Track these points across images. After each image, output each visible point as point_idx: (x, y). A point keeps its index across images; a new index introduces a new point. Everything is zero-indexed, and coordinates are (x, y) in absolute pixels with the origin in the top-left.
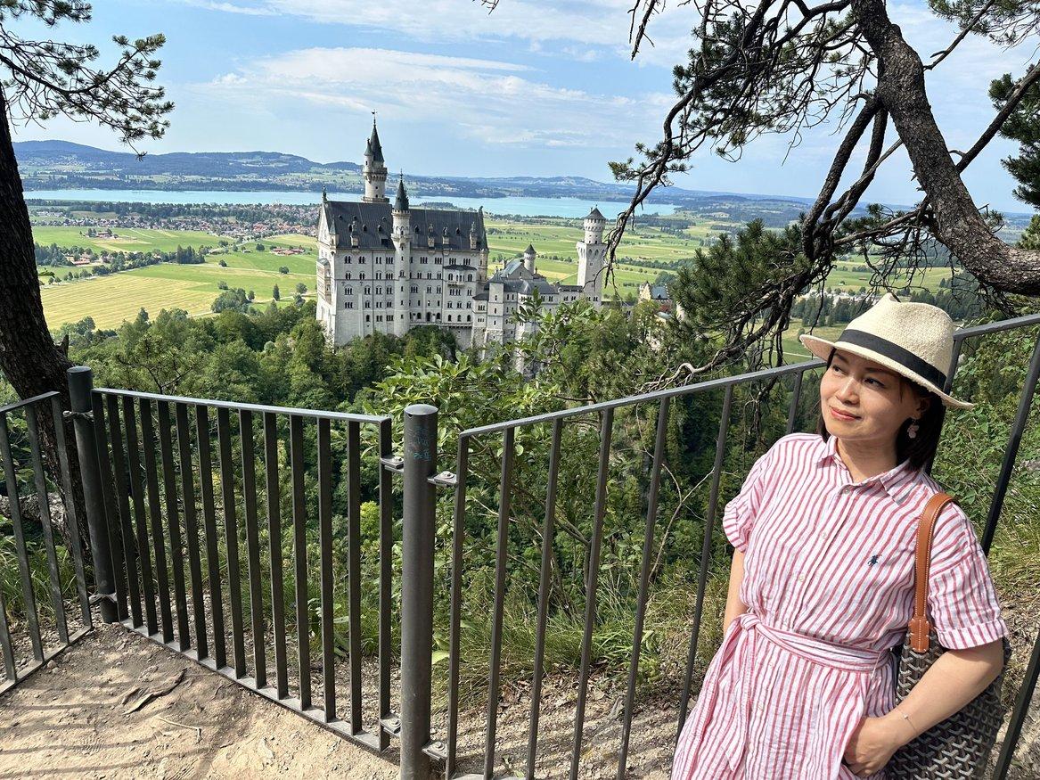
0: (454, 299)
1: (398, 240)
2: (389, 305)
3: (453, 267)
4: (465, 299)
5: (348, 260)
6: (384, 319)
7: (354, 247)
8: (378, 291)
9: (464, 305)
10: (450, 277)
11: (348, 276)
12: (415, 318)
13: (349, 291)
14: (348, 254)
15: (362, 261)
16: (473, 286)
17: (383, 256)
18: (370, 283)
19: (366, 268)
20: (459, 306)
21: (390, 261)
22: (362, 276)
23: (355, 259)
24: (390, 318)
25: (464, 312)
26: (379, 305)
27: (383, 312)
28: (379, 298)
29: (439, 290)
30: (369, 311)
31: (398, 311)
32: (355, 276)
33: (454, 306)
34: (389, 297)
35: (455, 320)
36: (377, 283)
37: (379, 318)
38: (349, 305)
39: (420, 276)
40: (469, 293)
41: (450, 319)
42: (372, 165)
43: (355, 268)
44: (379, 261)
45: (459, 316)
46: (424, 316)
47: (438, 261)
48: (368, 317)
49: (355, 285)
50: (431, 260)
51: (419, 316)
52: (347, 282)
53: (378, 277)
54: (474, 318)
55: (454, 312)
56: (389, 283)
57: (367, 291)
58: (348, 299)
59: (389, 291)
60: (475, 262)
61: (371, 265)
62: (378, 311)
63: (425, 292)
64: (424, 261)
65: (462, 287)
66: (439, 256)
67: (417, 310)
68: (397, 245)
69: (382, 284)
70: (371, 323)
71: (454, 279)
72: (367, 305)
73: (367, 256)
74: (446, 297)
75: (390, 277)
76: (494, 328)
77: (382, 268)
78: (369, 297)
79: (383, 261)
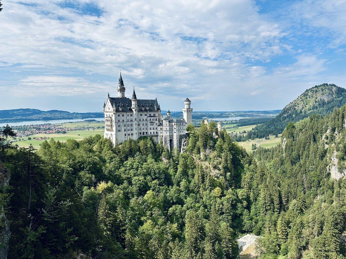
0: (152, 127)
1: (134, 108)
2: (132, 130)
3: (151, 116)
4: (155, 126)
5: (119, 116)
6: (130, 135)
7: (121, 111)
8: (128, 126)
9: (155, 129)
10: (150, 119)
11: (119, 121)
12: (139, 134)
13: (119, 126)
14: (119, 114)
15: (123, 115)
16: (157, 122)
17: (130, 114)
18: (126, 123)
19: (124, 118)
20: (153, 129)
21: (131, 115)
22: (123, 121)
23: (121, 115)
24: (132, 134)
25: (155, 131)
26: (129, 130)
27: (130, 132)
28: (129, 128)
29: (146, 124)
30: (126, 132)
31: (135, 132)
32: (121, 121)
33: (152, 129)
34: (132, 127)
35: (152, 133)
36: (128, 123)
37: (129, 135)
38: (119, 131)
39: (140, 120)
40: (156, 124)
41: (151, 133)
42: (121, 87)
43: (121, 118)
44: (128, 115)
45: (154, 132)
46: (142, 133)
47: (146, 115)
48: (125, 134)
49: (121, 124)
50: (143, 114)
51: (140, 133)
52: (119, 123)
53: (128, 121)
54: (159, 132)
55: (152, 131)
56: (132, 122)
57: (125, 126)
58: (119, 128)
59: (132, 125)
60: (157, 115)
61: (126, 117)
62: (129, 132)
63: (142, 125)
64: (141, 115)
65: (154, 123)
66: (146, 113)
67: (140, 131)
68: (134, 110)
69: (129, 123)
70: (126, 136)
71: (152, 120)
72: (125, 130)
73: (125, 114)
74: (149, 126)
75: (131, 121)
76: (166, 134)
77: (129, 118)
78: (125, 128)
79: (130, 116)
